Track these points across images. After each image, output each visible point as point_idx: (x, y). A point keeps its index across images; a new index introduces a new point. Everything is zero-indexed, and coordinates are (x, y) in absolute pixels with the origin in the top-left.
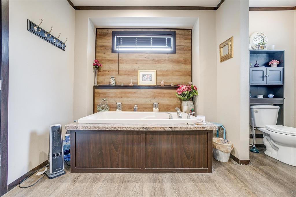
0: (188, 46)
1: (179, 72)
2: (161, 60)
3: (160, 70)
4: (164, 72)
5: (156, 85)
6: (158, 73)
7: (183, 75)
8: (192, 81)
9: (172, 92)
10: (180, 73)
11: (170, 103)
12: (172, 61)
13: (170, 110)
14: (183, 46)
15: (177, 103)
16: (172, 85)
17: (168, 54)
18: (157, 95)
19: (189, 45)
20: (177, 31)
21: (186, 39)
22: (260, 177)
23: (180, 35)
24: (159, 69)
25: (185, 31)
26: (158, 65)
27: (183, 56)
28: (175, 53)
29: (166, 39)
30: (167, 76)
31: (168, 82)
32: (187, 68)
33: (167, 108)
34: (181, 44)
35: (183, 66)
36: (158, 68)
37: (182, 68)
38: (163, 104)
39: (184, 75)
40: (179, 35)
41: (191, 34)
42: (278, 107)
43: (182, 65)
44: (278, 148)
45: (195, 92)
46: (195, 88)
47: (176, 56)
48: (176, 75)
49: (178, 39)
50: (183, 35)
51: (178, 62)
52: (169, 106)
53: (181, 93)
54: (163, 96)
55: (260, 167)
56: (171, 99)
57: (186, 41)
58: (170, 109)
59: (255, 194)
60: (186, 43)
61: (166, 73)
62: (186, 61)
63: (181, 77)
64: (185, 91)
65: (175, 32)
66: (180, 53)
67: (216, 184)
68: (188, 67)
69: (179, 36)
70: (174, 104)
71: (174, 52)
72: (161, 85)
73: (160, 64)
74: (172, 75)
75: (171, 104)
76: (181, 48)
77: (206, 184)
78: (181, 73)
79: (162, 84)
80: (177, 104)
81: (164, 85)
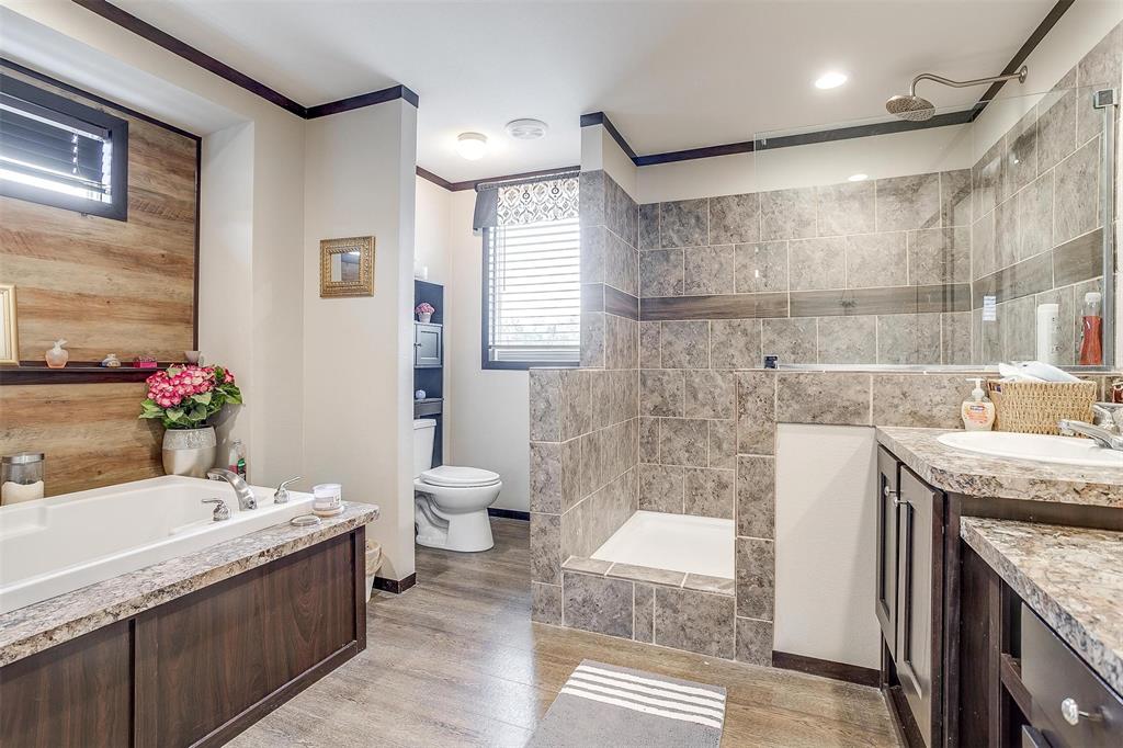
0: (184, 202)
1: (144, 303)
2: (46, 236)
3: (36, 286)
4: (59, 297)
5: (14, 360)
6: (28, 302)
7: (160, 319)
8: (196, 348)
9: (114, 392)
10: (145, 309)
11: (101, 444)
12: (107, 252)
13: (101, 477)
14: (164, 196)
15: (138, 439)
16: (112, 361)
17: (84, 213)
18: (24, 412)
19: (185, 199)
20: (134, 125)
21: (175, 172)
22: (454, 602)
23: (148, 144)
24: (32, 282)
25: (173, 135)
26: (24, 262)
27: (162, 241)
28: (125, 220)
29: (75, 140)
30: (77, 317)
31: (86, 346)
32: (177, 291)
33: (86, 470)
34: (153, 185)
35: (161, 281)
36: (26, 274)
37: (156, 290)
38: (59, 454)
39: (163, 320)
40: (145, 147)
41: (195, 155)
42: (433, 422)
43: (157, 276)
44: (448, 522)
45: (229, 393)
46: (228, 379)
47: (125, 234)
48: (127, 319)
49: (138, 158)
50: (162, 150)
51: (135, 260)
52: (94, 461)
53: (176, 401)
54: (63, 415)
55: (435, 580)
56: (108, 424)
57: (176, 179)
58: (100, 473)
59: (474, 640)
60: (174, 185)
61: (77, 303)
62: (173, 261)
63: (150, 326)
64: (200, 394)
65: (127, 123)
66: (148, 225)
67: (401, 667)
68: (183, 289)
69: (141, 146)
70: (126, 445)
71: (118, 212)
72: (45, 363)
73: (40, 257)
74: (109, 316)
75: (107, 448)
76: (153, 203)
77: (380, 681)
78: (153, 310)
79: (57, 356)
80: (139, 444)
81: (67, 365)
